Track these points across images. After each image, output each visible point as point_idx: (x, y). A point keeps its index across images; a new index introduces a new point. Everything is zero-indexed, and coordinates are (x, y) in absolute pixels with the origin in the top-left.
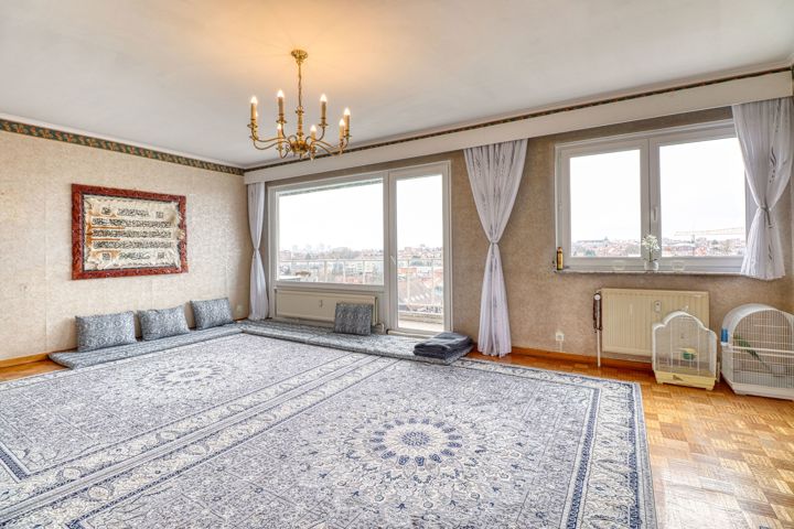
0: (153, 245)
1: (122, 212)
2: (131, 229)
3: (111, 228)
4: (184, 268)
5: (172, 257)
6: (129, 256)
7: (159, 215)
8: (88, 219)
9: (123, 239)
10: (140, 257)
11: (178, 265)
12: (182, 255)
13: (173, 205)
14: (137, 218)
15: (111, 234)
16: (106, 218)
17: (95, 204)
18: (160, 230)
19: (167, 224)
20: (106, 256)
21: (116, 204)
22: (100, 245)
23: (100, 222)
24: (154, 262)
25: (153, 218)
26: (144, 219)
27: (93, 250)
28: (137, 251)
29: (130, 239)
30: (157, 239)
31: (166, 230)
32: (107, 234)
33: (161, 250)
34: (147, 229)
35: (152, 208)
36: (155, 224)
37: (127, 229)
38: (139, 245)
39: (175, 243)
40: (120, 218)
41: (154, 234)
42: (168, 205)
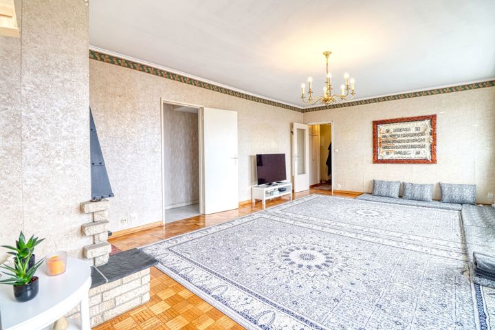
0: (413, 147)
1: (395, 130)
2: (400, 138)
3: (390, 139)
4: (434, 161)
5: (426, 154)
6: (399, 153)
7: (417, 129)
8: (379, 136)
9: (396, 144)
10: (405, 154)
11: (429, 159)
12: (433, 152)
13: (427, 122)
14: (404, 132)
15: (390, 143)
16: (387, 134)
17: (382, 128)
18: (417, 138)
19: (422, 134)
20: (388, 153)
21: (392, 127)
22: (385, 148)
23: (384, 137)
24: (413, 156)
25: (413, 131)
26: (408, 132)
27: (382, 150)
28: (403, 150)
29: (400, 144)
30: (416, 143)
31: (421, 137)
32: (388, 142)
33: (418, 149)
34: (409, 138)
35: (412, 126)
36: (415, 135)
37: (398, 139)
38: (405, 147)
39: (428, 145)
40: (394, 133)
41: (414, 141)
42: (423, 122)
